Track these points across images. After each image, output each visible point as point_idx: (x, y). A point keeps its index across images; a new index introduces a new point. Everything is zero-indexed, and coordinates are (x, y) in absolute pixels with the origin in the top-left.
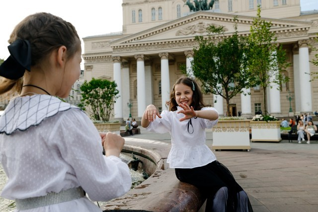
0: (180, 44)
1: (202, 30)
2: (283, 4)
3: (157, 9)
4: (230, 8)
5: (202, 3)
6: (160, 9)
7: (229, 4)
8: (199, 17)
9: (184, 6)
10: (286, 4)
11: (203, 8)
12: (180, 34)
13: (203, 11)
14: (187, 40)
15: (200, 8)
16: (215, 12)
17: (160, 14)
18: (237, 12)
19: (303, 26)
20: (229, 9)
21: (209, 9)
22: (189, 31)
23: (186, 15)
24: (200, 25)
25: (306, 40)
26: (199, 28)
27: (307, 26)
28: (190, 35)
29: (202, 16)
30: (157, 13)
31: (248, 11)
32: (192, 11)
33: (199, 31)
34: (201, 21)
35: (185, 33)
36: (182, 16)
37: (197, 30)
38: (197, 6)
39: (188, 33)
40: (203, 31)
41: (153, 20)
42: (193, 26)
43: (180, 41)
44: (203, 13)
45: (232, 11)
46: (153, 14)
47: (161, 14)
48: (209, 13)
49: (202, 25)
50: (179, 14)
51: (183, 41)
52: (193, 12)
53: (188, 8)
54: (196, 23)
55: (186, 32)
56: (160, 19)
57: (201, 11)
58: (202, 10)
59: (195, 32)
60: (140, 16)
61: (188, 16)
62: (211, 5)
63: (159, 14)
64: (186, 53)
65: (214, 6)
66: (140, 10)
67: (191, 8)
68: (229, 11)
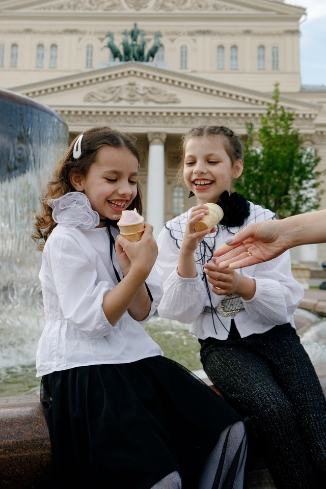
0: (91, 118)
1: (133, 96)
2: (273, 68)
3: (47, 47)
4: (184, 63)
5: (136, 49)
6: (54, 49)
7: (182, 55)
8: (129, 72)
9: (102, 49)
10: (277, 69)
11: (137, 56)
12: (92, 99)
13: (138, 63)
14: (104, 112)
15: (131, 56)
16: (159, 67)
17: (53, 58)
18: (195, 72)
19: (307, 111)
20: (182, 65)
21: (148, 60)
22: (110, 96)
23: (106, 66)
24: (130, 87)
25: (311, 135)
26: (128, 92)
27: (313, 112)
28: (111, 104)
29: (135, 72)
30: (47, 54)
31: (215, 73)
32: (117, 59)
33: (128, 98)
34: (132, 80)
35: (100, 99)
36: (97, 66)
37: (124, 96)
38: (127, 53)
39: (107, 99)
40: (135, 98)
41: (39, 68)
42: (118, 87)
43: (90, 112)
44: (137, 66)
45: (186, 68)
46: (40, 56)
47: (56, 57)
48: (143, 67)
49: (134, 87)
50: (89, 62)
51: (97, 112)
52: (117, 62)
53: (108, 51)
54: (123, 83)
55: (104, 97)
56: (53, 67)
57: (133, 61)
58: (136, 60)
59: (120, 99)
60: (14, 56)
61: (109, 69)
62: (152, 54)
63: (51, 57)
65: (156, 55)
66: (14, 45)
67: (116, 54)
68: (181, 68)
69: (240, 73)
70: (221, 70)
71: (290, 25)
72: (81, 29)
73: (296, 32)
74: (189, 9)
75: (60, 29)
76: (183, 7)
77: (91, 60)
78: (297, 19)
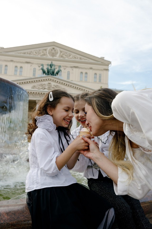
0: (34, 95)
1: (50, 88)
2: (99, 82)
3: (19, 67)
4: (68, 77)
5: (51, 71)
6: (21, 68)
7: (68, 74)
8: (49, 79)
9: (39, 70)
10: (101, 82)
11: (52, 74)
12: (34, 88)
13: (52, 76)
14: (39, 93)
15: (50, 73)
16: (60, 78)
17: (21, 72)
18: (72, 81)
20: (68, 78)
21: (56, 75)
22: (41, 87)
23: (40, 76)
24: (49, 84)
26: (48, 86)
28: (41, 90)
29: (51, 79)
30: (19, 70)
31: (79, 82)
32: (45, 74)
33: (48, 88)
34: (50, 82)
35: (38, 88)
36: (37, 76)
37: (46, 87)
38: (48, 72)
39: (40, 88)
40: (50, 89)
41: (15, 75)
42: (44, 84)
43: (34, 93)
44: (52, 77)
45: (69, 79)
46: (16, 71)
47: (22, 71)
48: (54, 78)
49: (50, 85)
50: (34, 74)
51: (36, 93)
52: (44, 75)
53: (41, 71)
54: (46, 83)
55: (39, 88)
56: (20, 75)
57: (50, 75)
58: (51, 75)
59: (45, 89)
60: (6, 70)
61: (41, 77)
62: (57, 73)
63: (20, 71)
64: (37, 102)
65: (59, 74)
66: (6, 66)
67: (44, 72)
68: (67, 79)
69: (88, 82)
70: (81, 81)
71: (105, 67)
72: (32, 62)
73: (107, 70)
74: (71, 58)
75: (24, 61)
76: (69, 58)
77: (35, 74)
78: (108, 65)
